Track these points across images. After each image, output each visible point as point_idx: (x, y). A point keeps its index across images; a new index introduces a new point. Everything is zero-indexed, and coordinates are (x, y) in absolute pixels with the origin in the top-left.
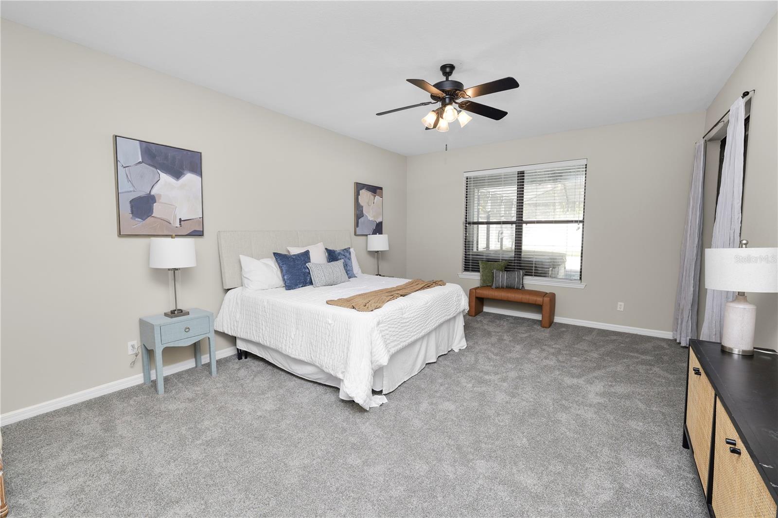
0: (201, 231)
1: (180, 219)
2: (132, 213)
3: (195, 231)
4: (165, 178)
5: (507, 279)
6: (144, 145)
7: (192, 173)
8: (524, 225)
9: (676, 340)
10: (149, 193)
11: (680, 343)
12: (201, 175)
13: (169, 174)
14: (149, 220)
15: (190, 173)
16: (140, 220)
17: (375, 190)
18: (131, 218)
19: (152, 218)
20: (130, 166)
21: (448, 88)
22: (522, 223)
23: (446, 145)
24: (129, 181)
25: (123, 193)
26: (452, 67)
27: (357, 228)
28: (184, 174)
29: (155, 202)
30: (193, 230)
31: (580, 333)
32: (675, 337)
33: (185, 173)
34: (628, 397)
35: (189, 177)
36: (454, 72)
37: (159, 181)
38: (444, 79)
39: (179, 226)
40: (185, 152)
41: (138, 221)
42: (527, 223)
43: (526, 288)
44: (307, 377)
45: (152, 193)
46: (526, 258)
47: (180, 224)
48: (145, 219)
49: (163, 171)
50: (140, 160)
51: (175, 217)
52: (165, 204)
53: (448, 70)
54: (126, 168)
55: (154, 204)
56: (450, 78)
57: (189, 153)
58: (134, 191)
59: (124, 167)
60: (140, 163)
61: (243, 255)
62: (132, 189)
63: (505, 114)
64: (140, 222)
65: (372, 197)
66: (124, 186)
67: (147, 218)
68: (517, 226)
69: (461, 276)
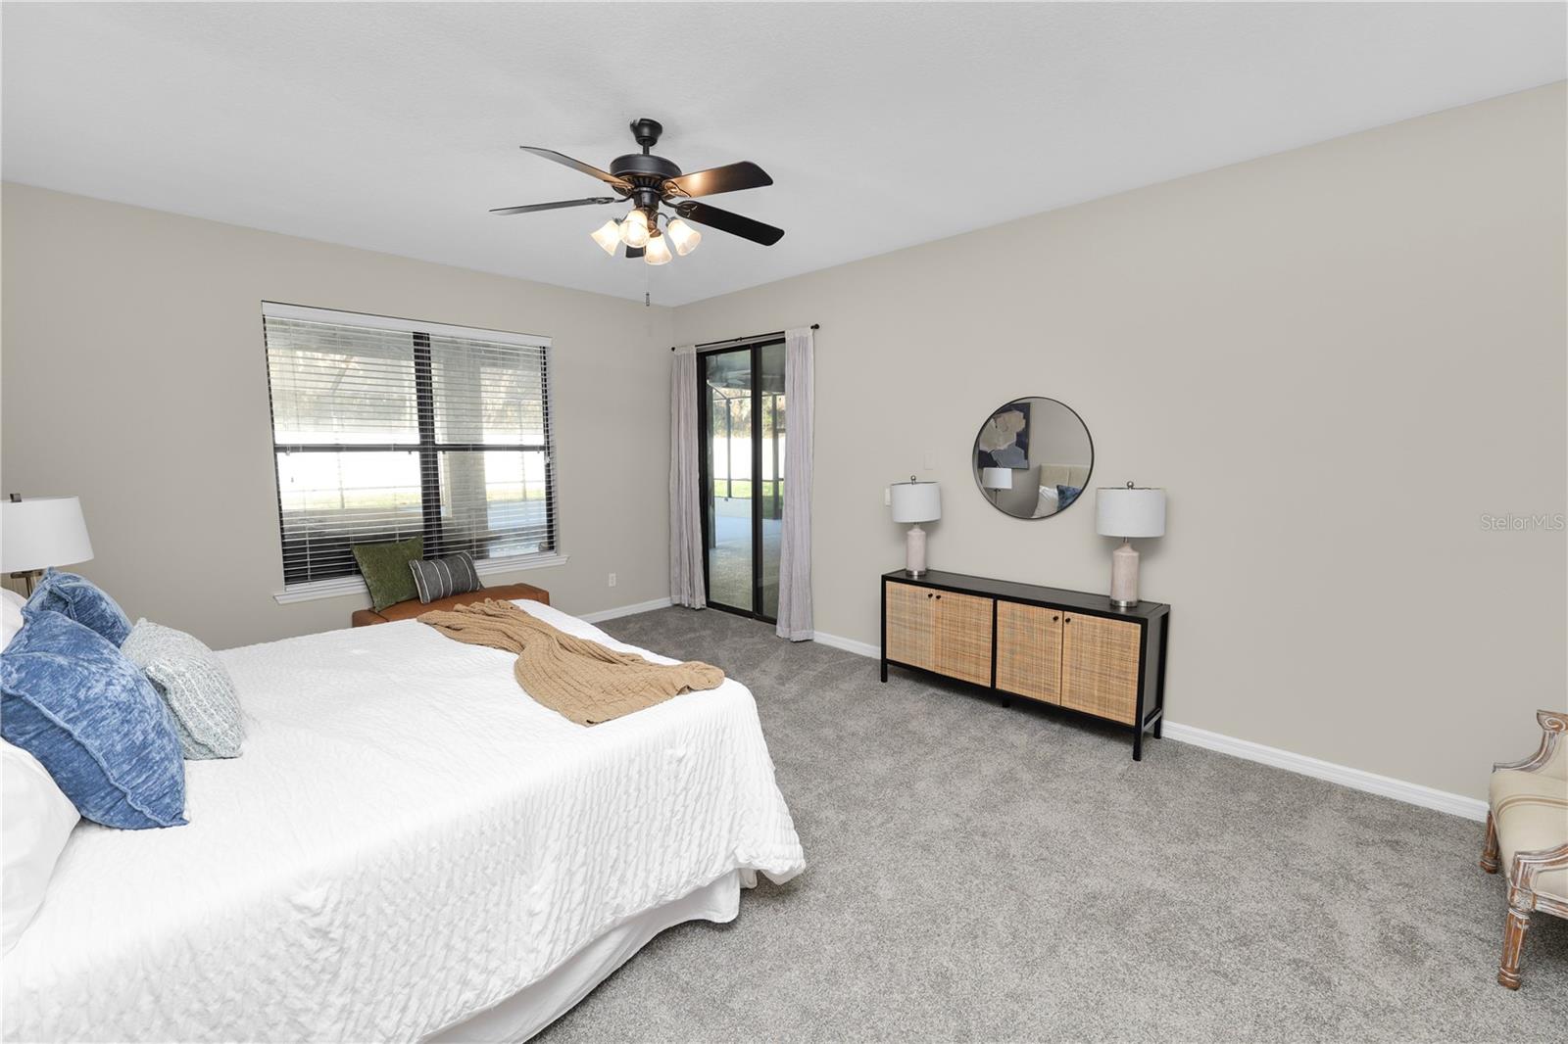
8: (440, 454)
21: (646, 169)
22: (435, 449)
23: (648, 295)
26: (655, 128)
36: (660, 139)
38: (638, 150)
53: (646, 132)
56: (653, 151)
68: (423, 456)
69: (282, 600)
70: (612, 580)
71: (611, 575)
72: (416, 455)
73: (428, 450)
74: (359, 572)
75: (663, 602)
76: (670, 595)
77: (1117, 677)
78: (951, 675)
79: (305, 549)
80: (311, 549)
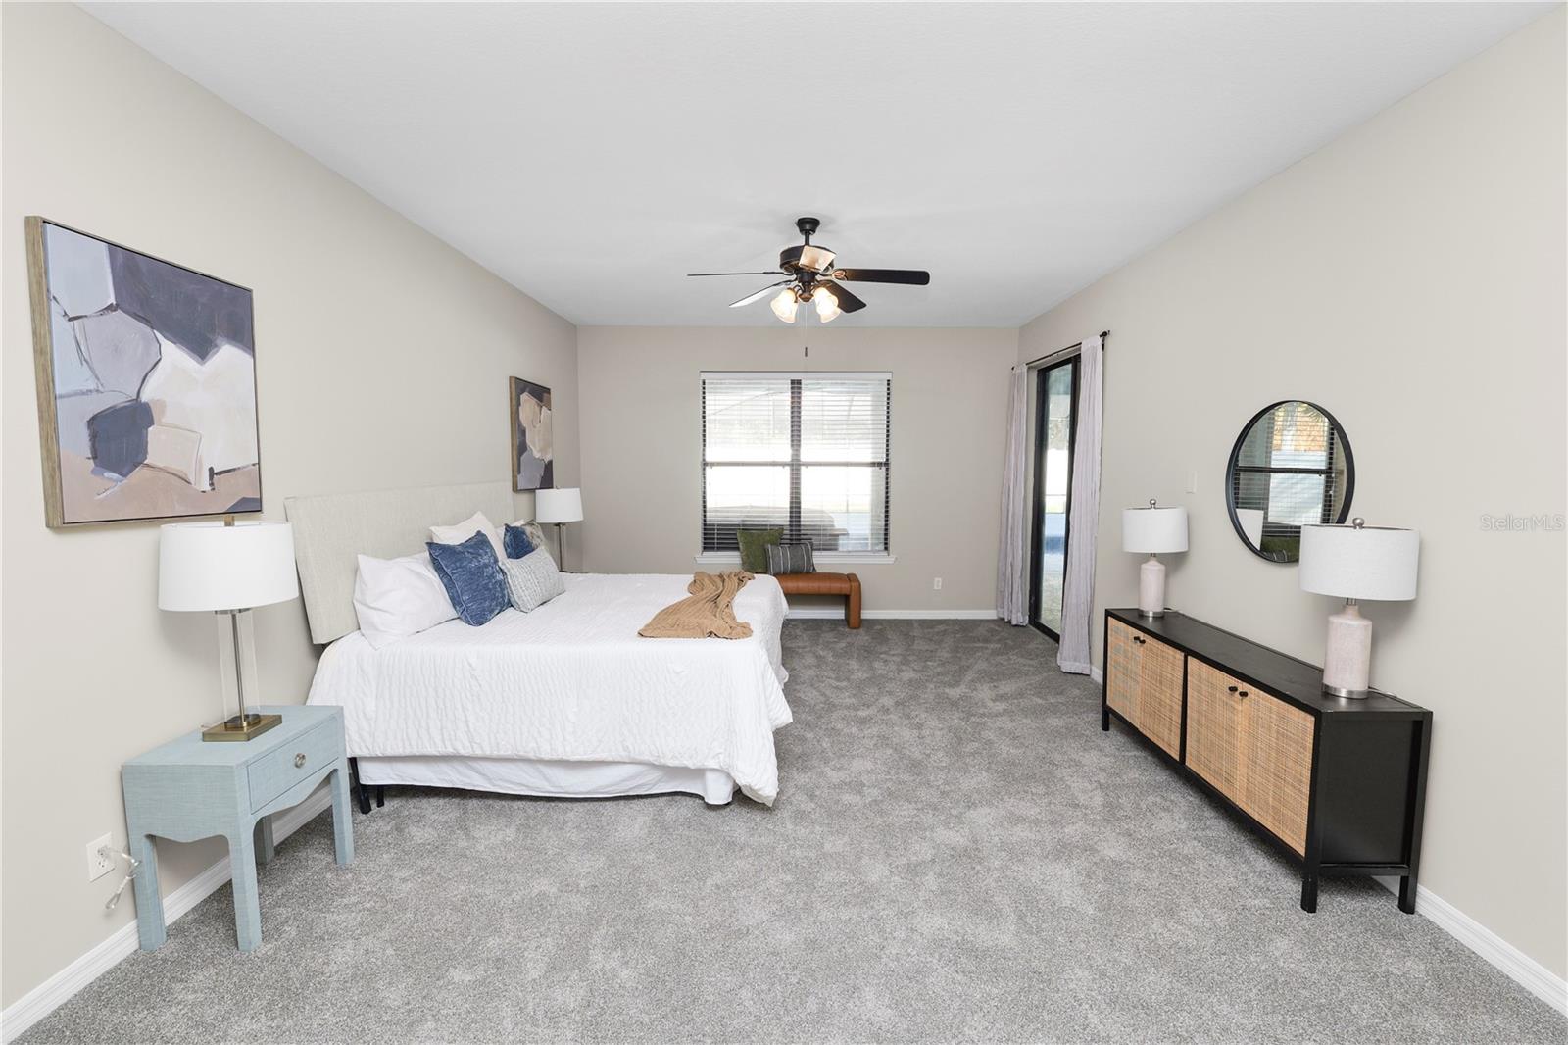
0: (256, 499)
1: (211, 469)
2: (95, 457)
3: (244, 500)
4: (173, 354)
5: (791, 558)
6: (120, 255)
7: (236, 346)
8: (803, 468)
9: (1004, 619)
10: (135, 397)
11: (1009, 622)
12: (253, 350)
13: (181, 343)
14: (139, 473)
15: (230, 344)
16: (115, 476)
17: (540, 393)
18: (93, 471)
19: (145, 470)
20: (86, 316)
22: (800, 465)
24: (84, 360)
25: (69, 396)
26: (813, 222)
27: (519, 477)
28: (216, 346)
29: (151, 423)
30: (240, 498)
31: (904, 628)
32: (1001, 616)
33: (218, 342)
34: (1021, 694)
35: (227, 354)
36: (818, 230)
37: (160, 363)
39: (207, 488)
40: (217, 286)
41: (110, 479)
42: (807, 464)
43: (818, 571)
44: (606, 793)
45: (144, 398)
46: (808, 521)
47: (211, 485)
48: (128, 474)
49: (167, 335)
50: (112, 300)
51: (199, 462)
52: (177, 427)
53: (808, 227)
54: (75, 321)
55: (150, 429)
57: (226, 289)
58: (97, 391)
59: (70, 319)
60: (110, 308)
61: (364, 553)
62: (92, 387)
63: (862, 305)
64: (116, 481)
65: (537, 408)
66: (69, 376)
67: (131, 471)
68: (792, 470)
69: (700, 560)
70: (938, 584)
71: (936, 579)
72: (788, 468)
73: (795, 466)
74: (737, 549)
75: (990, 614)
76: (996, 608)
77: (1292, 786)
78: (1147, 735)
79: (714, 530)
80: (718, 530)
